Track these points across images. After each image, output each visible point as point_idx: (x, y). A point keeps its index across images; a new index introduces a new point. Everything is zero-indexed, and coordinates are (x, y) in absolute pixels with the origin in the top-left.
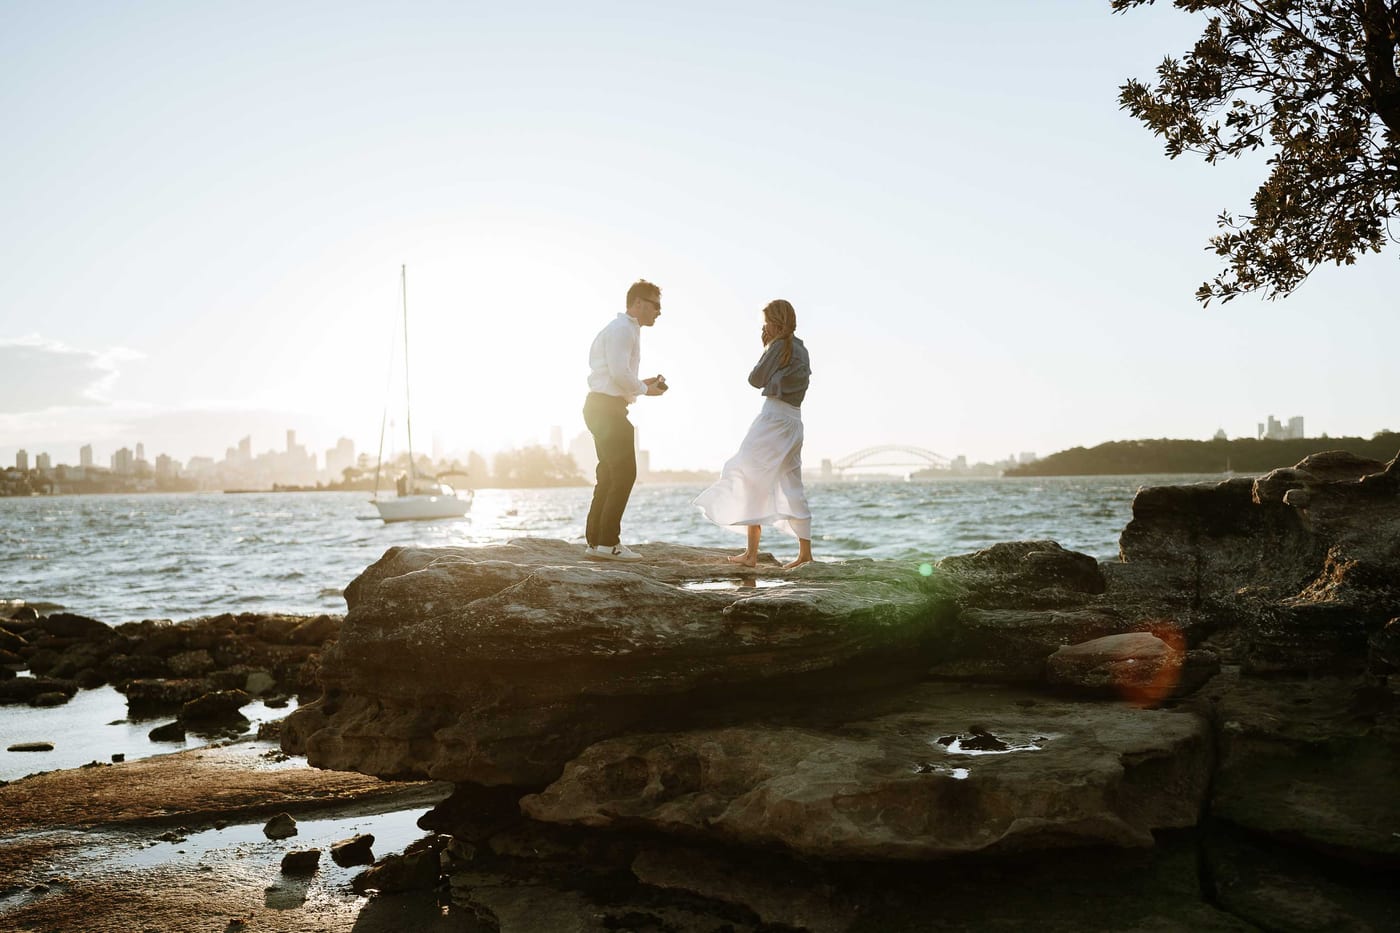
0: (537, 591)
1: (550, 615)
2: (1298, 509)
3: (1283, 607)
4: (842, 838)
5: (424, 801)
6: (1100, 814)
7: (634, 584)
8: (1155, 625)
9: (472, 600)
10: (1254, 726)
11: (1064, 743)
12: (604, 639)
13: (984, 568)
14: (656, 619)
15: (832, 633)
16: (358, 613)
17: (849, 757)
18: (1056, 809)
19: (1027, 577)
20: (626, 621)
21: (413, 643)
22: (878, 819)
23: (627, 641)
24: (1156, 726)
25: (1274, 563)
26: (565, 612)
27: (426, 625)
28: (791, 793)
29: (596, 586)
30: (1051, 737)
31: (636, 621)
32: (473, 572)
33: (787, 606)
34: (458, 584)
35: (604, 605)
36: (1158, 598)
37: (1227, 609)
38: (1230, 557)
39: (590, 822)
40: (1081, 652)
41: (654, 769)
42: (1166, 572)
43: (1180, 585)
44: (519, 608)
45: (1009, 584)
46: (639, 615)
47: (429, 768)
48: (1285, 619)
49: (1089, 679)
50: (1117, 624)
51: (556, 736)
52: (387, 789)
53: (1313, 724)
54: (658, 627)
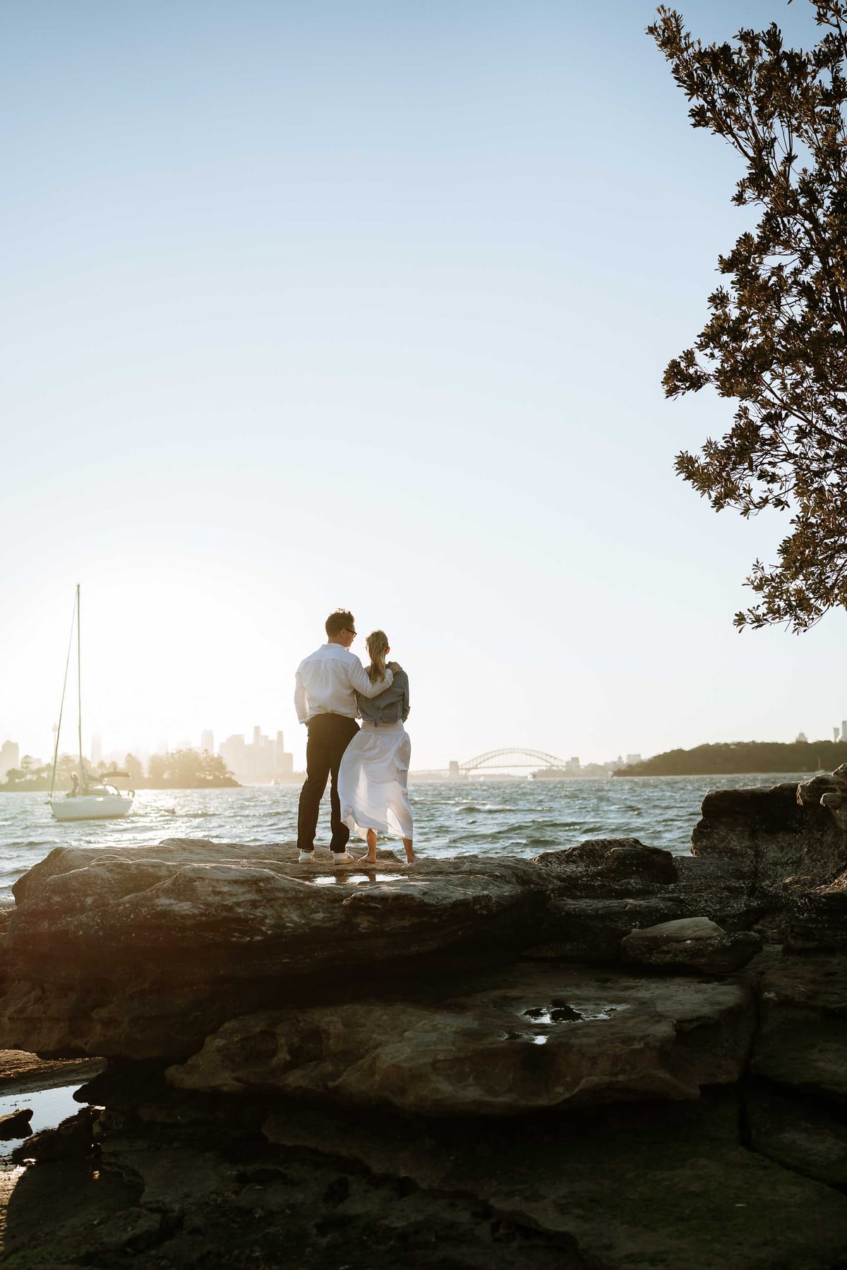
0: (184, 886)
1: (195, 907)
2: (832, 810)
3: (815, 894)
4: (439, 1097)
5: (79, 1078)
6: (654, 1072)
7: (268, 879)
8: (715, 910)
9: (127, 895)
10: (787, 996)
11: (630, 1013)
12: (240, 927)
13: (574, 862)
14: (286, 910)
15: (436, 920)
16: (26, 907)
17: (448, 1028)
18: (619, 1068)
19: (610, 870)
20: (260, 912)
21: (74, 932)
22: (471, 1080)
23: (261, 930)
24: (706, 996)
25: (816, 855)
26: (208, 905)
27: (87, 917)
28: (398, 1059)
29: (236, 882)
30: (620, 1008)
31: (269, 912)
32: (129, 870)
33: (397, 897)
34: (114, 879)
35: (242, 899)
36: (720, 888)
37: (776, 896)
38: (782, 852)
39: (226, 1089)
40: (650, 935)
41: (283, 1041)
42: (729, 865)
43: (739, 875)
44: (167, 902)
45: (594, 876)
46: (272, 907)
47: (86, 1044)
48: (817, 905)
49: (655, 958)
50: (681, 911)
51: (200, 1014)
52: (46, 1068)
53: (836, 993)
54: (287, 917)
